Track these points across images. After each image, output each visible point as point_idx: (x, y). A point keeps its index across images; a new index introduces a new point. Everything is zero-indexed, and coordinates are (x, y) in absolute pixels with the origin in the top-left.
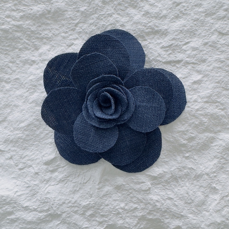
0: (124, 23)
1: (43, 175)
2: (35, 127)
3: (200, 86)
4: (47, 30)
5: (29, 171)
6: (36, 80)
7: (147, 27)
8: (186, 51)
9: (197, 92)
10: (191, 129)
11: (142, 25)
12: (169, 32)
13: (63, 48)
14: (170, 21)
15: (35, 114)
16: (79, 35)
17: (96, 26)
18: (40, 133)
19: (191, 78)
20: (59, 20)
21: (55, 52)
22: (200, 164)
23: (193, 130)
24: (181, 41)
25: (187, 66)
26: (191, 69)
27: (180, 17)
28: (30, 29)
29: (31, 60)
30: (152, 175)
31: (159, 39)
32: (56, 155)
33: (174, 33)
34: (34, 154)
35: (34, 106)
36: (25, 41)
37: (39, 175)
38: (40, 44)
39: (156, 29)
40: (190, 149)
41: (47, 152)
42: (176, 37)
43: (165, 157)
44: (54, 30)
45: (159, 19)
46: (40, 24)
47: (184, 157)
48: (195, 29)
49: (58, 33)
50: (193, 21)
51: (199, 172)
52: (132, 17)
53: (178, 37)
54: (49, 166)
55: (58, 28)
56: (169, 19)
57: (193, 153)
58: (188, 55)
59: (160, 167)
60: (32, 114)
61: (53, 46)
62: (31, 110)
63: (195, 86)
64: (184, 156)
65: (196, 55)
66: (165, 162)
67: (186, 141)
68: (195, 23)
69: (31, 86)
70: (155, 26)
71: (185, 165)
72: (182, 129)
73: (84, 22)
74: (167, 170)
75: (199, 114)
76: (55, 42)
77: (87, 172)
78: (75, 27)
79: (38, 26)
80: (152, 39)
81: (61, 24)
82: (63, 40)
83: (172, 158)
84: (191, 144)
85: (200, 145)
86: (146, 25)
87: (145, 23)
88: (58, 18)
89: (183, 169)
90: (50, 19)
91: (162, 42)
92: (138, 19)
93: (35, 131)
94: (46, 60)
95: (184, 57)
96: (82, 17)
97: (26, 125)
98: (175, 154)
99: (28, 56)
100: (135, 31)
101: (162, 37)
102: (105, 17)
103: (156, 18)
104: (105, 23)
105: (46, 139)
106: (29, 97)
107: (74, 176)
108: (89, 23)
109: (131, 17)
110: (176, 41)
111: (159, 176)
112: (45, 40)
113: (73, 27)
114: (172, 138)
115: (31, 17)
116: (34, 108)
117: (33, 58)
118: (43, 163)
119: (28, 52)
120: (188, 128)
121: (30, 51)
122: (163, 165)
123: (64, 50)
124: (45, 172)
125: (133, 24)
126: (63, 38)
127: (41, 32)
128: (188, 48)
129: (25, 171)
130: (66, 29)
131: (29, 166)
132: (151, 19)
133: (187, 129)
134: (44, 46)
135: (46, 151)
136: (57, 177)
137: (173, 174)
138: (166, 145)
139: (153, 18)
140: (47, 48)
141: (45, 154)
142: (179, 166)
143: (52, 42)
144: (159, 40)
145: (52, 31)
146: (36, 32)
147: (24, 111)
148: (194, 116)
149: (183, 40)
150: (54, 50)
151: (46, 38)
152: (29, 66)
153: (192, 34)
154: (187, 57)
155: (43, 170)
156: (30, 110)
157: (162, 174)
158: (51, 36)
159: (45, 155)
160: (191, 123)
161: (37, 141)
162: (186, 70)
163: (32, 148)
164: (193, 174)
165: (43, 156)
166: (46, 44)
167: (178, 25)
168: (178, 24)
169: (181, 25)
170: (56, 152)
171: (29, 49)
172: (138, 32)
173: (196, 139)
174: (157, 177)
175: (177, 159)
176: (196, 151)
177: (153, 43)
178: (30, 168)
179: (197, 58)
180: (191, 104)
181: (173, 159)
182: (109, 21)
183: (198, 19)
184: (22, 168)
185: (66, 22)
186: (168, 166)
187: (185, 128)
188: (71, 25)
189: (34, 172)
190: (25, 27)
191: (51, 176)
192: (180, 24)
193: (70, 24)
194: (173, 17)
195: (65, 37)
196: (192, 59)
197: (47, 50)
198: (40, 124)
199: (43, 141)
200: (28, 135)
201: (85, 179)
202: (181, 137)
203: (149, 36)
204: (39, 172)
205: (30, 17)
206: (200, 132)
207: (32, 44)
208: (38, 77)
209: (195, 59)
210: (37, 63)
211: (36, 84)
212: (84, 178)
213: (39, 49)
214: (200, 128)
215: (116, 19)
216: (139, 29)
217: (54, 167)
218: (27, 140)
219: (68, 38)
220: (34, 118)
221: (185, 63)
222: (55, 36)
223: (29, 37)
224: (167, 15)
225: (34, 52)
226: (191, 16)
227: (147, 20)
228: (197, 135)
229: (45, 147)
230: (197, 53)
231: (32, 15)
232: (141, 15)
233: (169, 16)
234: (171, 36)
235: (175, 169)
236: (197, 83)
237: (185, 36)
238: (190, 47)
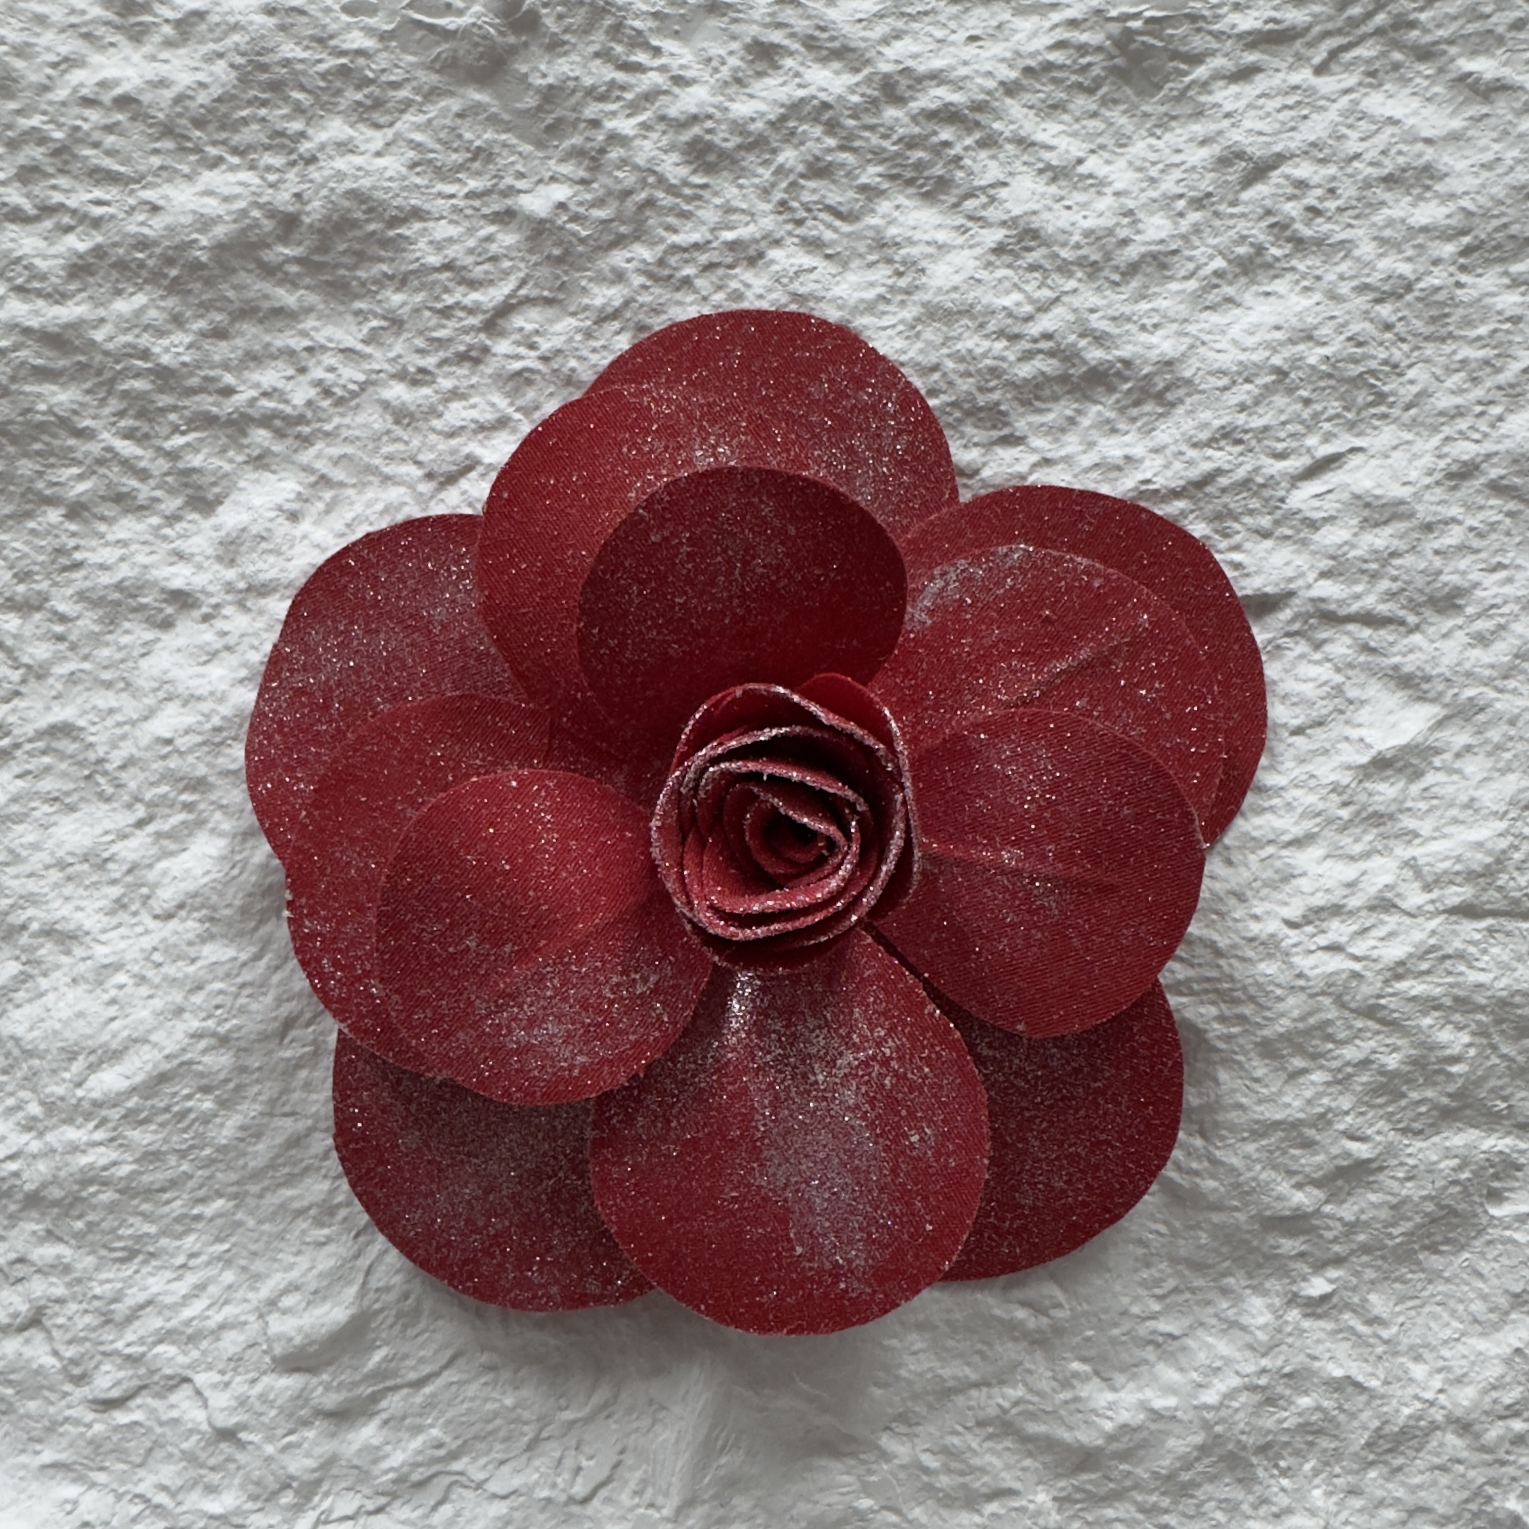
0: (855, 310)
2: (206, 1090)
3: (1415, 788)
4: (275, 358)
5: (175, 1414)
6: (198, 739)
7: (1028, 346)
8: (1313, 525)
9: (1397, 837)
10: (1346, 1108)
11: (991, 327)
12: (1188, 382)
14: (1197, 296)
15: (198, 999)
16: (513, 394)
19: (1354, 733)
20: (363, 284)
22: (1412, 1348)
23: (1362, 1114)
24: (1280, 446)
25: (1323, 635)
26: (1350, 666)
27: (1269, 266)
28: (145, 354)
29: (163, 590)
31: (1114, 431)
32: (366, 1303)
33: (1225, 389)
34: (200, 1288)
35: (191, 936)
36: (109, 449)
38: (227, 467)
39: (1095, 355)
40: (1337, 1248)
41: (294, 1275)
42: (1241, 419)
43: (1156, 1307)
44: (329, 360)
45: (1116, 277)
46: (219, 318)
47: (1293, 1299)
48: (1385, 362)
49: (362, 378)
50: (1371, 296)
51: (1406, 1411)
52: (910, 264)
53: (1257, 422)
54: (315, 1381)
55: (359, 347)
56: (1192, 284)
57: (1356, 1274)
58: (1333, 558)
59: (1119, 1379)
60: (177, 997)
61: (323, 477)
62: (171, 970)
63: (1382, 787)
64: (1296, 1295)
65: (1394, 554)
66: (1158, 1345)
67: (1308, 1189)
68: (1385, 311)
69: (164, 789)
70: (1082, 335)
71: (1301, 1358)
72: (1289, 1105)
73: (549, 302)
74: (1171, 1401)
75: (1414, 999)
76: (335, 451)
77: (589, 1420)
78: (482, 336)
79: (203, 334)
80: (1063, 430)
82: (398, 431)
83: (1210, 1310)
84: (1347, 1211)
85: (1409, 1219)
86: (1016, 330)
87: (1010, 315)
88: (355, 267)
89: (1288, 1392)
90: (298, 275)
91: (1138, 451)
92: (957, 279)
94: (275, 590)
95: (1302, 575)
97: (139, 1079)
98: (1230, 1281)
99: (142, 559)
100: (936, 376)
101: (1134, 420)
102: (710, 267)
103: (1093, 269)
105: (290, 1181)
106: (150, 866)
108: (586, 308)
109: (904, 263)
110: (1239, 448)
112: (261, 436)
114: (1213, 1177)
115: (150, 263)
116: (192, 952)
117: (173, 569)
118: (267, 1359)
119: (141, 527)
120: (1325, 1101)
121: (155, 520)
122: (1146, 1362)
125: (918, 320)
126: (397, 422)
127: (229, 379)
128: (1330, 506)
129: (138, 1416)
130: (421, 352)
131: (171, 1378)
133: (1321, 1110)
134: (257, 481)
135: (290, 1267)
138: (1166, 1223)
139: (1070, 275)
140: (279, 499)
141: (285, 1292)
143: (312, 451)
144: (1114, 440)
145: (311, 363)
146: (191, 374)
147: (121, 978)
148: (1371, 1012)
149: (1294, 444)
151: (266, 421)
152: (149, 635)
153: (1360, 400)
154: (1325, 575)
155: (273, 1413)
156: (163, 970)
158: (309, 403)
159: (288, 1301)
160: (1348, 1064)
161: (219, 1194)
162: (1313, 671)
163: (190, 1241)
165: (272, 1303)
166: (266, 467)
167: (1259, 325)
168: (1253, 317)
169: (1278, 328)
170: (360, 1279)
171: (141, 508)
172: (959, 381)
173: (1381, 1177)
175: (1245, 1320)
176: (1383, 1258)
178: (174, 1398)
179: (1395, 579)
180: (1355, 927)
181: (1214, 1321)
183: (1409, 288)
184: (115, 1393)
185: (419, 298)
186: (1182, 1370)
187: (1309, 1102)
188: (452, 324)
190: (111, 339)
192: (1273, 320)
193: (448, 318)
194: (1219, 263)
195: (411, 415)
196: (1359, 588)
197: (280, 509)
199: (266, 1189)
200: (152, 1157)
202: (1274, 1168)
203: (1040, 411)
205: (142, 265)
206: (1417, 1126)
207: (163, 464)
208: (216, 721)
209: (1385, 585)
210: (205, 610)
211: (202, 770)
214: (1415, 1095)
215: (796, 287)
216: (962, 360)
217: (355, 1384)
218: (148, 1193)
219: (437, 423)
220: (195, 1024)
221: (1308, 616)
222: (340, 402)
223: (141, 414)
224: (1175, 252)
225: (179, 527)
226: (1358, 259)
227: (1028, 288)
228: (1390, 1150)
229: (280, 1237)
230: (1396, 544)
231: (158, 251)
232: (978, 251)
233: (1190, 259)
234: (1205, 415)
235: (1231, 1395)
236: (1400, 770)
237: (1306, 414)
238: (1346, 496)
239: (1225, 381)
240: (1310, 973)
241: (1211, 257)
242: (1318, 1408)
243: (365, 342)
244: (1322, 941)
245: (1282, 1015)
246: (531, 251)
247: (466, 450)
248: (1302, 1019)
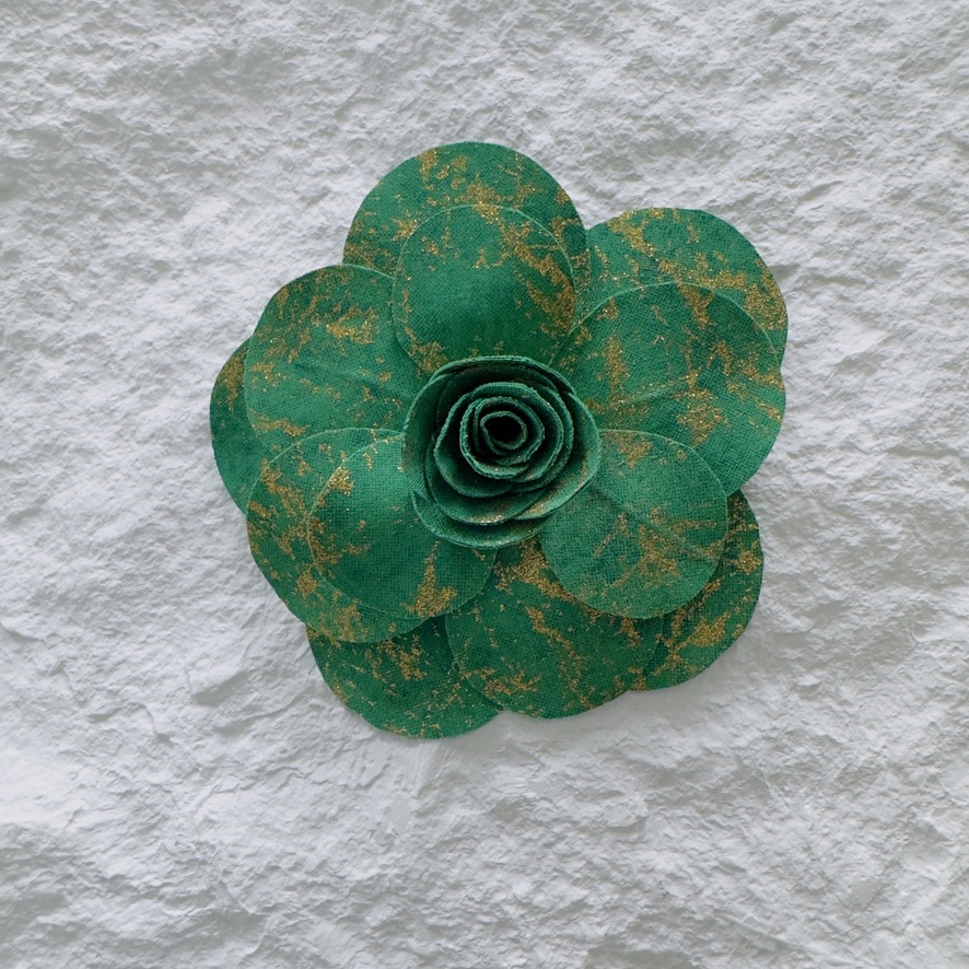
1: (187, 748)
13: (283, 209)
17: (425, 114)
18: (180, 568)
21: (251, 227)
30: (654, 761)
37: (172, 745)
81: (276, 109)
93: (161, 558)
96: (365, 76)
104: (462, 106)
107: (318, 754)
111: (683, 769)
113: (327, 122)
123: (288, 218)
124: (199, 735)
132: (662, 84)
136: (247, 755)
137: (746, 762)
142: (775, 729)
150: (246, 217)
157: (697, 759)
164: (832, 765)
174: (673, 770)
177: (667, 189)
182: (478, 94)
189: (151, 733)
191: (221, 749)
198: (184, 531)
201: (364, 768)
204: (174, 735)
212: (358, 765)
213: (185, 212)
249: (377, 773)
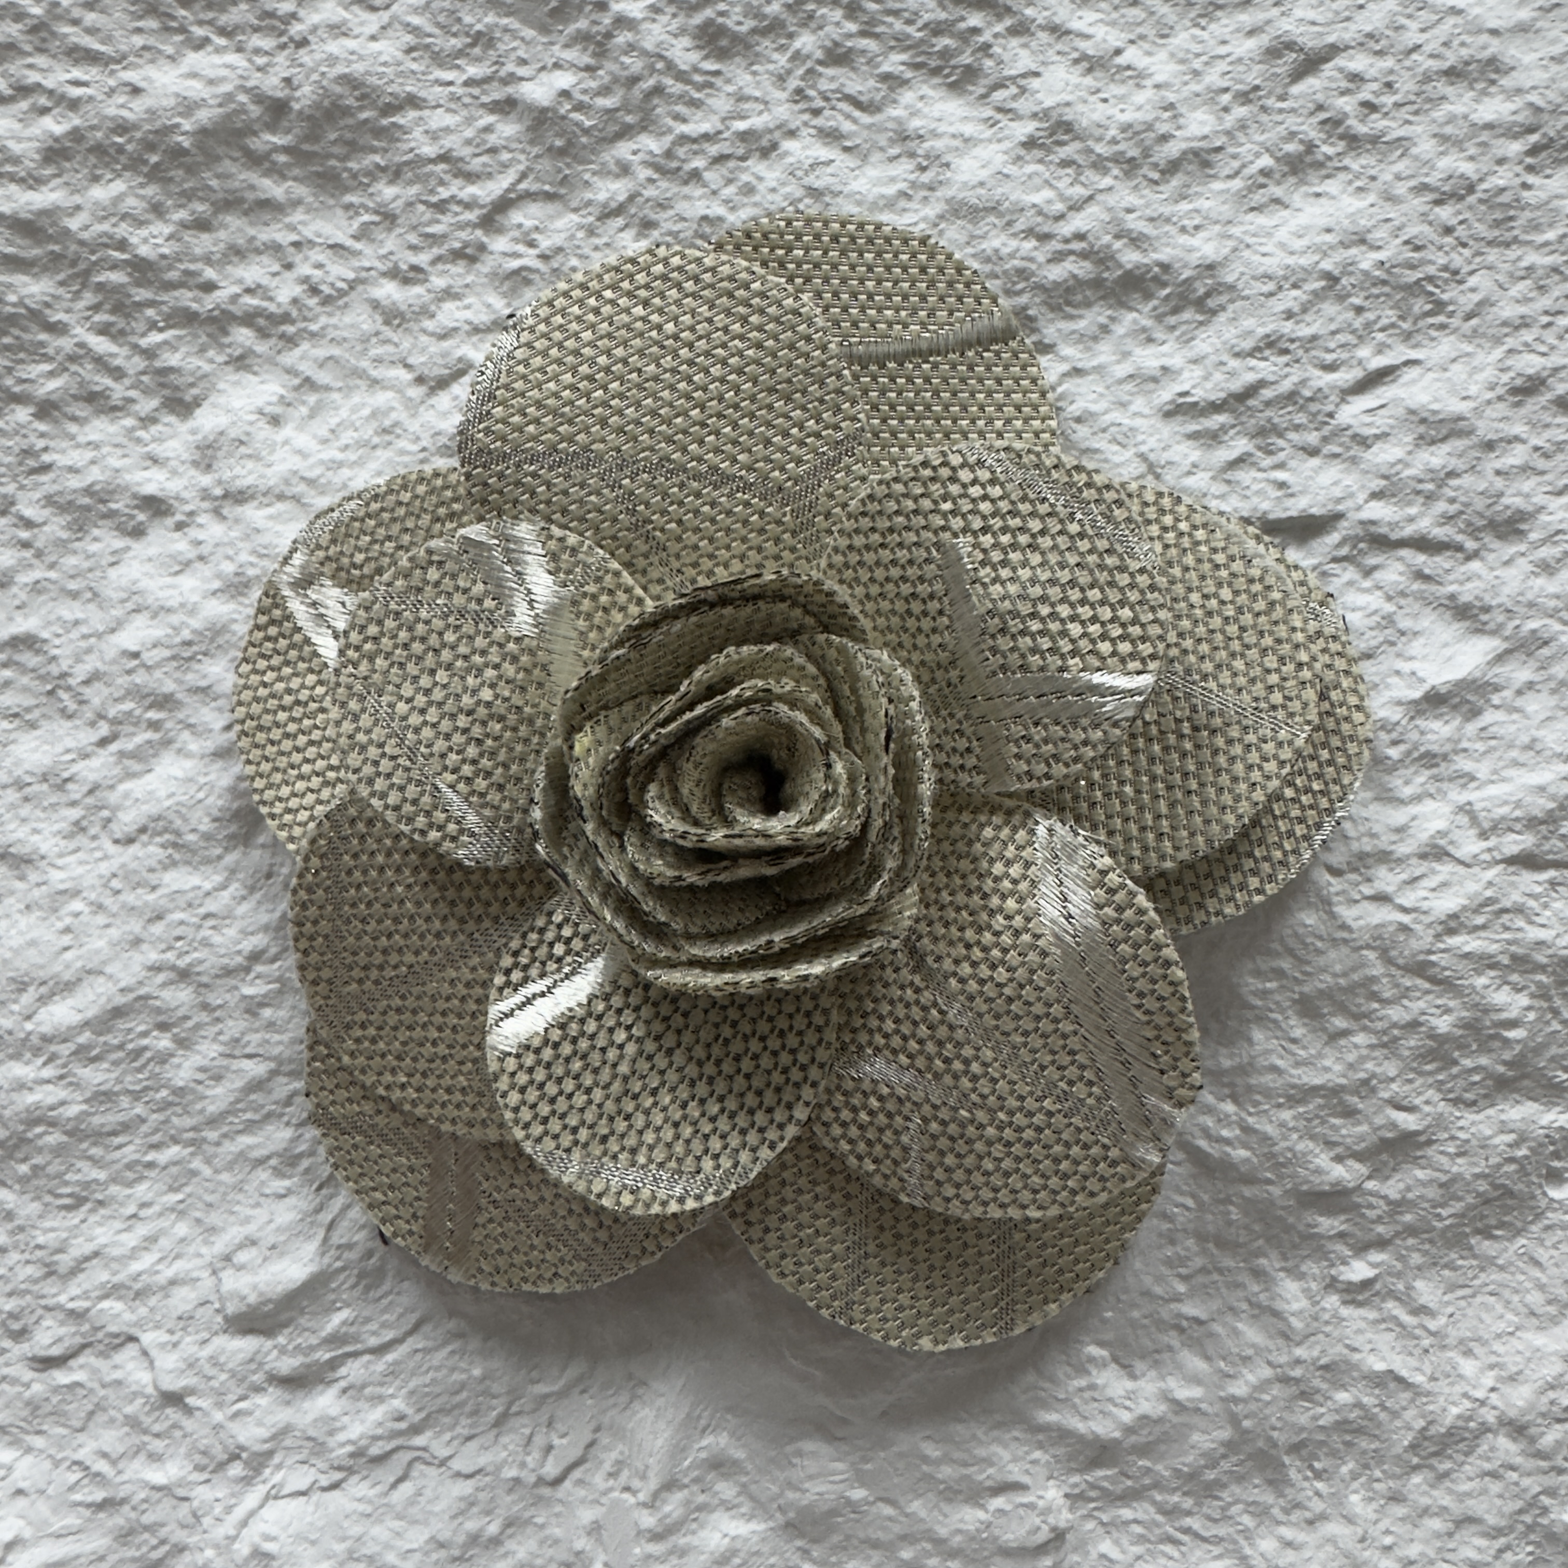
0: (874, 206)
1: (218, 1416)
2: (163, 1027)
3: (1472, 728)
4: (258, 252)
5: (117, 1375)
6: (167, 653)
7: (1060, 247)
8: (1364, 442)
9: (1451, 780)
10: (1392, 1072)
11: (1020, 225)
12: (1231, 288)
13: (382, 398)
14: (1241, 196)
15: (158, 929)
16: (509, 294)
17: (647, 225)
18: (200, 1076)
19: (1406, 667)
20: (354, 176)
21: (324, 432)
22: (1461, 1342)
23: (1409, 1081)
24: (1329, 358)
25: (1371, 561)
26: (1403, 594)
27: (1320, 165)
28: (122, 245)
29: (135, 496)
30: (1081, 1427)
31: (1150, 340)
32: (327, 1260)
33: (1271, 294)
34: (151, 1240)
35: (153, 863)
36: (82, 345)
37: (189, 1411)
38: (207, 367)
39: (1130, 258)
40: (1380, 1229)
41: (251, 1228)
42: (1287, 327)
43: (1181, 1288)
45: (1156, 176)
46: (201, 208)
47: (1332, 1285)
48: (1445, 268)
49: (351, 275)
50: (1430, 197)
51: (1455, 1411)
52: (934, 158)
53: (1305, 331)
54: (269, 1344)
55: (349, 242)
56: (1237, 184)
57: (1401, 1258)
58: (1385, 477)
59: (1139, 1366)
60: (135, 926)
61: (307, 380)
62: (129, 898)
63: (1436, 725)
64: (1334, 1279)
65: (1452, 474)
66: (1182, 1330)
67: (1350, 1162)
68: (1445, 213)
69: (128, 706)
70: (1117, 237)
71: (1339, 1349)
72: (1327, 1069)
73: (550, 197)
74: (1196, 1392)
75: (1467, 956)
76: (321, 352)
77: (563, 1394)
78: (479, 233)
79: (184, 225)
80: (1095, 339)
81: (367, 209)
82: (388, 332)
83: (1240, 1294)
84: (1393, 1188)
85: (1460, 1199)
86: (1046, 229)
87: (1040, 213)
88: (344, 158)
89: (1324, 1386)
90: (288, 165)
91: (1176, 361)
92: (983, 174)
93: (163, 1058)
94: (253, 497)
95: (1352, 495)
96: (535, 150)
97: (92, 1013)
98: (1263, 1261)
99: (114, 462)
101: (1173, 328)
102: (721, 159)
103: (1130, 166)
104: (717, 210)
105: (250, 1127)
106: (112, 787)
107: (464, 1421)
108: (589, 203)
109: (927, 157)
110: (1285, 359)
111: (1133, 1439)
112: (243, 336)
113: (463, 235)
114: (1246, 1146)
115: (130, 148)
116: (153, 879)
117: (147, 474)
118: (219, 1319)
119: (113, 429)
120: (1369, 1065)
121: (129, 422)
122: (1170, 1349)
123: (394, 416)
124: (240, 1391)
125: (941, 217)
126: (387, 323)
127: (210, 273)
128: (1382, 422)
129: (80, 1376)
130: (413, 248)
131: (115, 1335)
132: (1090, 175)
133: (1362, 1075)
134: (237, 383)
135: (247, 1220)
136: (330, 1425)
137: (1246, 1424)
138: (1193, 1196)
139: (1105, 172)
140: (260, 402)
141: (240, 1247)
142: (1298, 1362)
143: (297, 352)
144: (1151, 350)
145: (298, 259)
146: (170, 268)
147: (77, 905)
148: (1421, 969)
149: (1345, 356)
150: (313, 413)
151: (248, 319)
152: (118, 544)
153: (1416, 309)
154: (1376, 495)
155: (224, 1377)
156: (122, 897)
157: (1160, 1421)
158: (295, 301)
159: (242, 1257)
160: (1395, 1025)
161: (175, 1140)
162: (1361, 599)
163: (142, 1190)
164: (1398, 1423)
165: (227, 1258)
166: (248, 368)
167: (1307, 228)
168: (1302, 219)
169: (1328, 230)
170: (321, 1233)
171: (115, 408)
173: (1430, 1152)
174: (1116, 1442)
175: (1279, 1305)
176: (1431, 1241)
177: (1099, 370)
178: (118, 1358)
179: (1452, 501)
180: (1404, 876)
181: (1244, 1306)
182: (749, 190)
183: (1471, 189)
184: (57, 1351)
185: (414, 190)
186: (1208, 1358)
187: (1351, 1066)
188: (447, 219)
189: (150, 1390)
190: (86, 227)
191: (283, 1416)
192: (1324, 222)
193: (443, 212)
194: (1266, 161)
195: (401, 315)
196: (1413, 511)
197: (261, 412)
198: (205, 1007)
199: (225, 1136)
200: (103, 1097)
201: (549, 1448)
202: (1312, 1137)
203: (1071, 317)
204: (192, 1391)
205: (120, 149)
206: (1469, 1096)
207: (138, 363)
208: (186, 634)
209: (1441, 506)
210: (179, 517)
211: (169, 686)
212: (539, 1440)
213: (197, 403)
214: (1468, 1063)
215: (810, 180)
216: (988, 260)
217: (312, 1349)
218: (99, 1136)
219: (429, 324)
220: (153, 956)
221: (1358, 539)
222: (327, 301)
223: (117, 309)
224: (1219, 149)
225: (155, 429)
226: (1416, 158)
227: (1061, 185)
228: (1440, 1122)
229: (238, 1188)
230: (1454, 463)
231: (138, 135)
232: (1007, 145)
233: (1234, 157)
234: (1248, 323)
235: (1263, 1385)
236: (1455, 707)
237: (1358, 323)
238: (1400, 412)
239: (1270, 286)
240: (1354, 925)
241: (1258, 155)
242: (1358, 1405)
243: (356, 238)
244: (1367, 890)
245: (1324, 970)
246: (532, 142)
247: (459, 353)
248: (1345, 975)
249: (575, 1453)
